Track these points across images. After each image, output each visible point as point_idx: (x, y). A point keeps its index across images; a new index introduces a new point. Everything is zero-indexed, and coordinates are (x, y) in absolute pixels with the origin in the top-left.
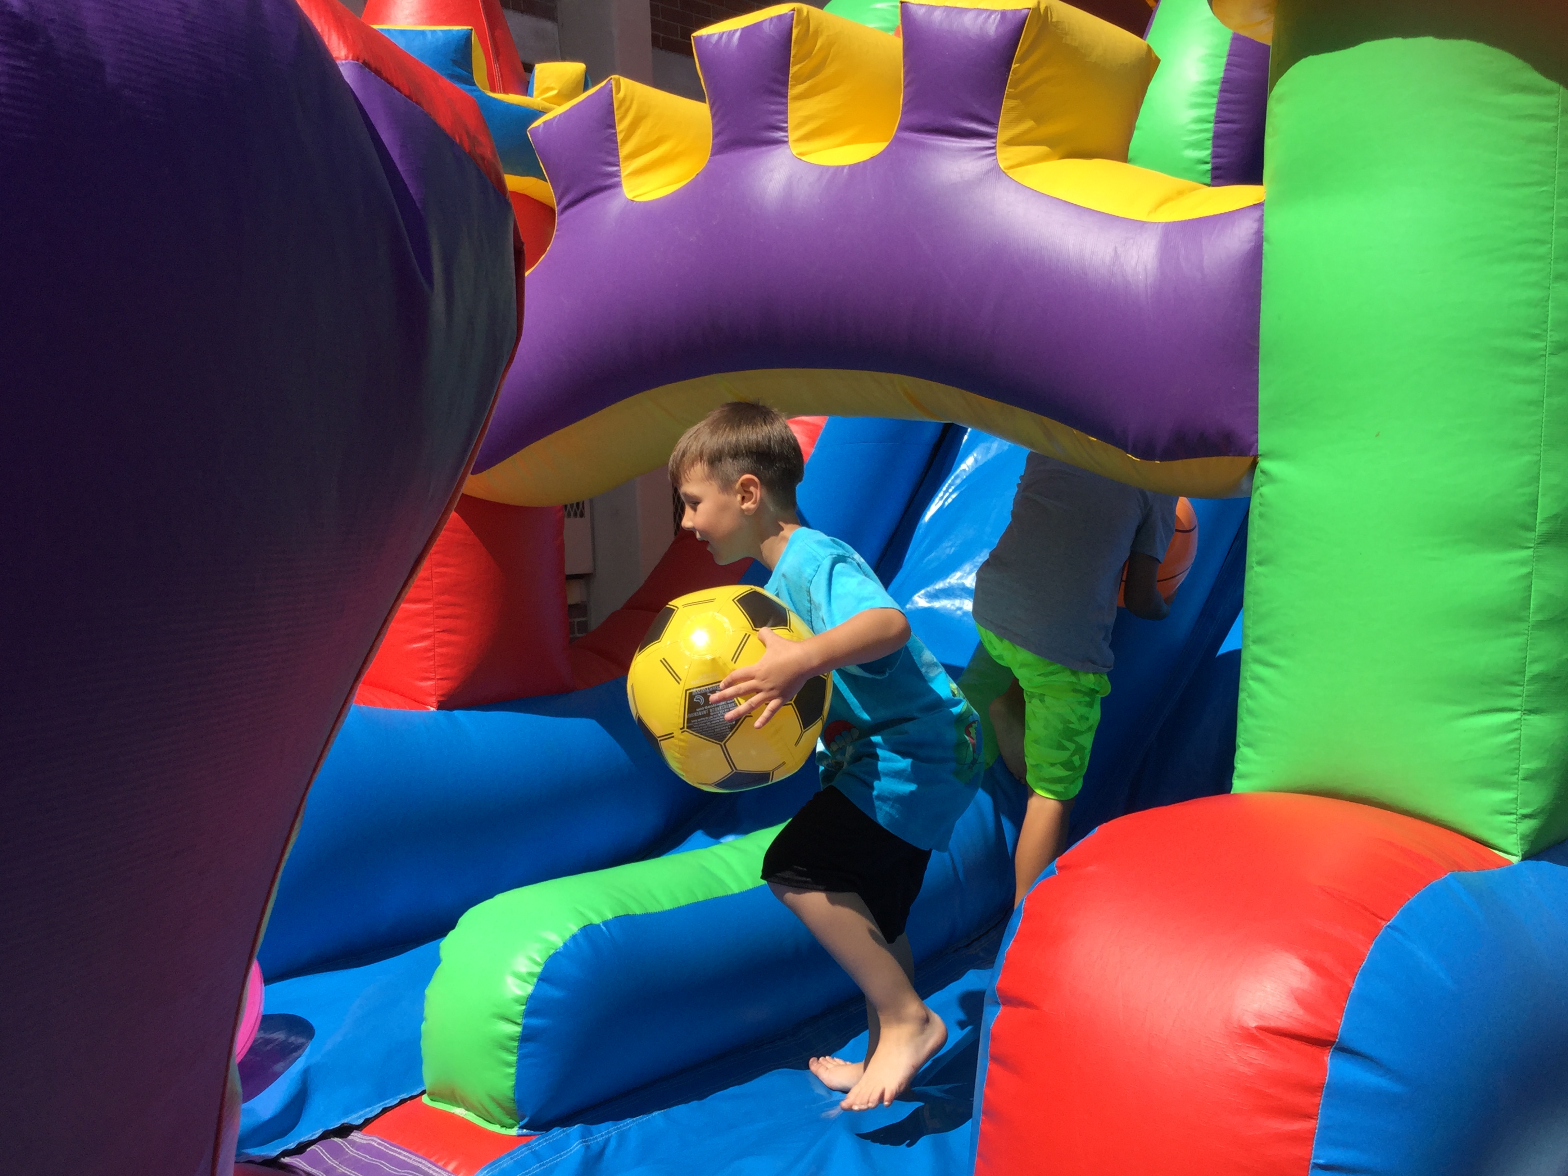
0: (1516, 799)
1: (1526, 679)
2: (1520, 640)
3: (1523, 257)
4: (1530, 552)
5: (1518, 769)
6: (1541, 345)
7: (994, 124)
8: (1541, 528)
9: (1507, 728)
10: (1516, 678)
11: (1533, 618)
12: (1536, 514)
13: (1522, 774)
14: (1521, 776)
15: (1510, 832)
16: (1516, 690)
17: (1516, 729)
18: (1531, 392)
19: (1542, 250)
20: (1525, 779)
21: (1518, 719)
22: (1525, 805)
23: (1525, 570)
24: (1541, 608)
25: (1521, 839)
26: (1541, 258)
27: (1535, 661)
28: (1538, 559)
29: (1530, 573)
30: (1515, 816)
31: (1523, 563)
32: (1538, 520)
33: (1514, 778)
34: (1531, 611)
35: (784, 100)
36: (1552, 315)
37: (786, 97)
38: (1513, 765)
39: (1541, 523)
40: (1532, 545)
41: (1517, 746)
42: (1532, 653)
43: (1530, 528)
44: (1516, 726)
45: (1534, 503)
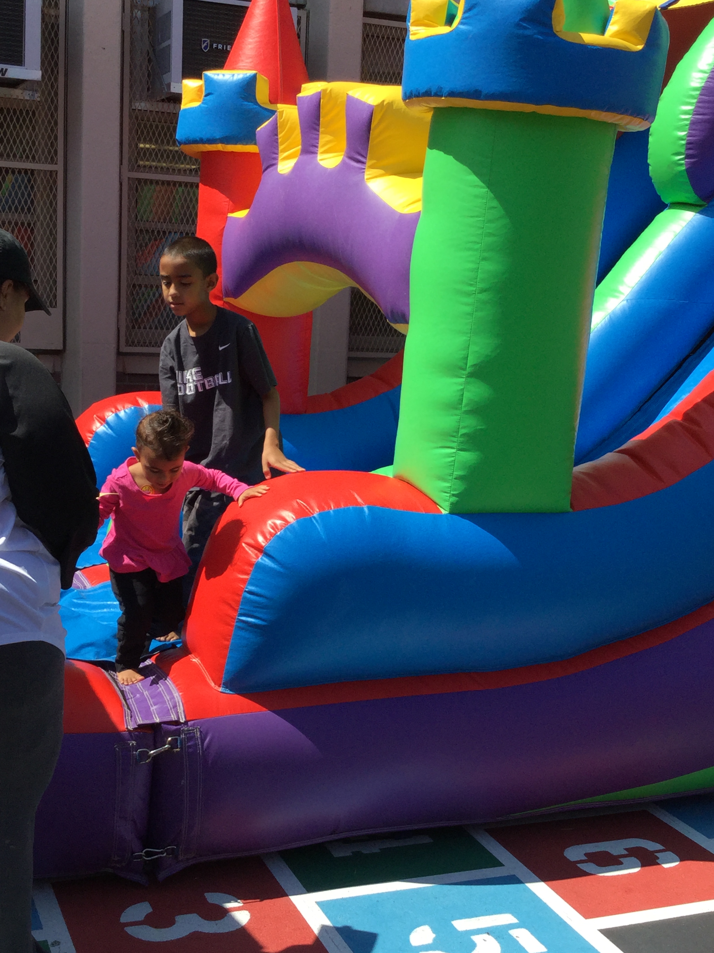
0: (451, 487)
1: (459, 435)
2: (458, 417)
3: (469, 249)
4: (463, 380)
5: (453, 474)
6: (474, 289)
7: (365, 158)
8: (469, 370)
9: (449, 455)
10: (455, 434)
11: (464, 409)
12: (467, 363)
13: (454, 476)
14: (454, 477)
15: (446, 501)
16: (455, 439)
17: (453, 457)
18: (468, 309)
19: (478, 246)
20: (455, 479)
21: (454, 452)
22: (455, 490)
23: (462, 387)
24: (467, 405)
25: (451, 504)
26: (477, 250)
27: (464, 427)
28: (467, 383)
29: (464, 389)
30: (449, 494)
31: (461, 384)
32: (468, 366)
33: (450, 478)
34: (463, 406)
35: (318, 133)
36: (480, 276)
37: (319, 131)
38: (451, 472)
39: (469, 368)
40: (465, 377)
41: (453, 464)
42: (462, 424)
43: (465, 369)
44: (454, 455)
45: (466, 358)
